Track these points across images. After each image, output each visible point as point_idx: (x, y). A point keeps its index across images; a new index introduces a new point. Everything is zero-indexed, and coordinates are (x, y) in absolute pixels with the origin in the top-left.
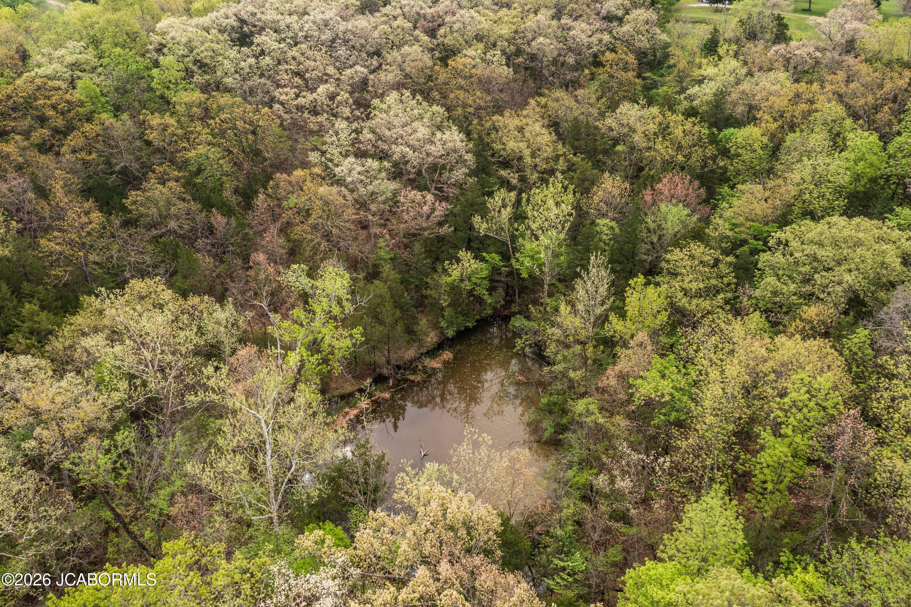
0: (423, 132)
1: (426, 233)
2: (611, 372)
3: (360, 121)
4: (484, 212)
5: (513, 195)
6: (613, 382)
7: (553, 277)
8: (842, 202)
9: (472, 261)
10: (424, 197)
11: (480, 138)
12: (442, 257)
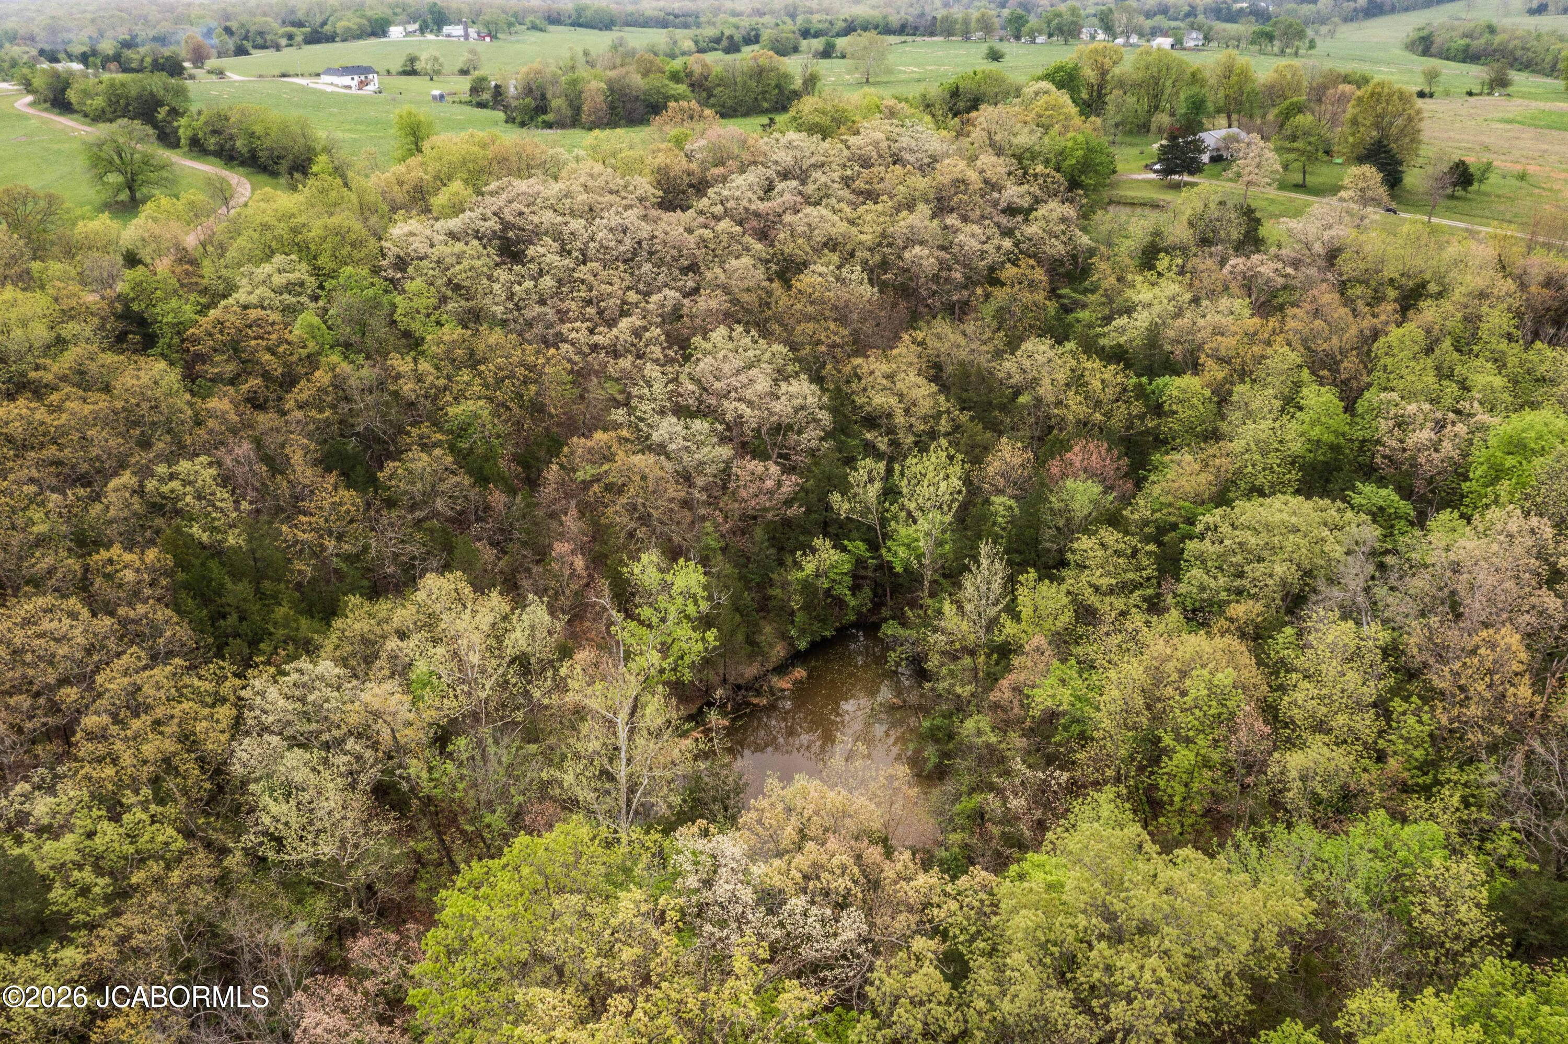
0: (763, 384)
1: (769, 515)
2: (1004, 683)
3: (676, 365)
4: (844, 488)
5: (882, 465)
6: (1007, 695)
7: (936, 571)
8: (1295, 475)
9: (832, 551)
10: (767, 469)
11: (838, 390)
12: (790, 545)
